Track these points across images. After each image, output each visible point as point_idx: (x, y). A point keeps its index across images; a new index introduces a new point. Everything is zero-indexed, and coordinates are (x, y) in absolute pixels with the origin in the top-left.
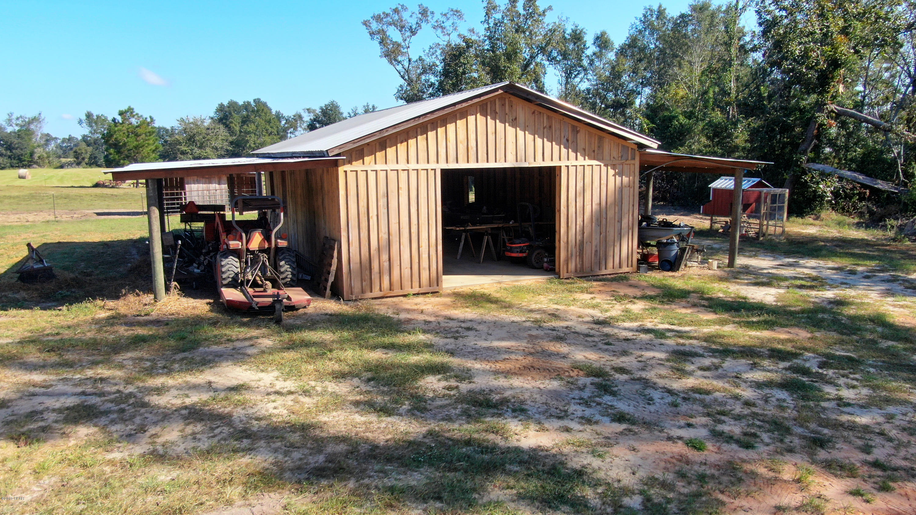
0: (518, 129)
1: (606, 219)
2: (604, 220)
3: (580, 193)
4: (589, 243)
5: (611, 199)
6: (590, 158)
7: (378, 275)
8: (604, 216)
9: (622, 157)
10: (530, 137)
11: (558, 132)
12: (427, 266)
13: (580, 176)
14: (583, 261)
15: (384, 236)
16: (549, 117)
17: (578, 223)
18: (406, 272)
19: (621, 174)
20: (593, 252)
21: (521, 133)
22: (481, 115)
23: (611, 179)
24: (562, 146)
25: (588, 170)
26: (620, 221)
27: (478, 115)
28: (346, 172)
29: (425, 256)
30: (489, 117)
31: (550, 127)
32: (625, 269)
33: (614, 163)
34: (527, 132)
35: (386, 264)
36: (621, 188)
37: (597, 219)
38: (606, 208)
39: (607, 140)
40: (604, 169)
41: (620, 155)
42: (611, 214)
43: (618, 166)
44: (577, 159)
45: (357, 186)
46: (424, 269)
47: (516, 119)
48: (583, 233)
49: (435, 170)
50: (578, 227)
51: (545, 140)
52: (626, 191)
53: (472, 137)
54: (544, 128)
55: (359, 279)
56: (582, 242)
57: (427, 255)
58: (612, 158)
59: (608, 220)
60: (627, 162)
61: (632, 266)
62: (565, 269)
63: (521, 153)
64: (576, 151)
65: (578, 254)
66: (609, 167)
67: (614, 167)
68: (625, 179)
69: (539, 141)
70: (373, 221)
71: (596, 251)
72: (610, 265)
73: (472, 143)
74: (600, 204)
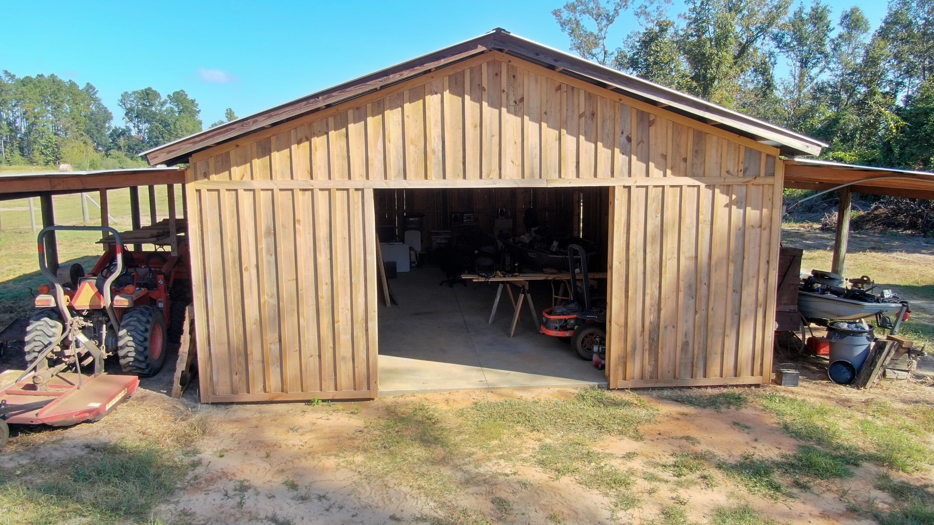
0: (526, 118)
1: (709, 286)
2: (704, 288)
3: (654, 238)
4: (670, 328)
5: (719, 251)
6: (676, 172)
7: (260, 365)
8: (705, 280)
9: (745, 171)
10: (550, 134)
11: (609, 124)
12: (350, 354)
13: (653, 207)
14: (656, 360)
15: (269, 300)
16: (589, 97)
17: (648, 291)
18: (312, 363)
19: (742, 203)
20: (679, 344)
21: (531, 127)
22: (451, 92)
23: (721, 212)
24: (617, 150)
25: (671, 197)
26: (738, 290)
27: (447, 93)
28: (199, 191)
29: (344, 338)
30: (467, 97)
31: (593, 114)
32: (746, 378)
33: (730, 180)
34: (544, 125)
35: (275, 348)
36: (743, 231)
37: (690, 286)
38: (709, 265)
39: (715, 139)
40: (706, 193)
41: (741, 167)
42: (718, 277)
43: (736, 188)
44: (647, 175)
45: (220, 216)
46: (344, 358)
47: (522, 100)
48: (659, 310)
49: (362, 190)
50: (648, 298)
51: (582, 138)
52: (752, 235)
53: (434, 133)
54: (580, 116)
55: (228, 370)
56: (656, 327)
57: (349, 337)
58: (724, 173)
59: (713, 287)
60: (758, 181)
61: (761, 374)
62: (620, 372)
63: (532, 161)
64: (646, 160)
65: (647, 347)
66: (717, 191)
67: (727, 190)
68: (752, 214)
69: (569, 141)
70: (250, 276)
71: (686, 344)
72: (715, 369)
73: (434, 143)
74: (696, 257)
